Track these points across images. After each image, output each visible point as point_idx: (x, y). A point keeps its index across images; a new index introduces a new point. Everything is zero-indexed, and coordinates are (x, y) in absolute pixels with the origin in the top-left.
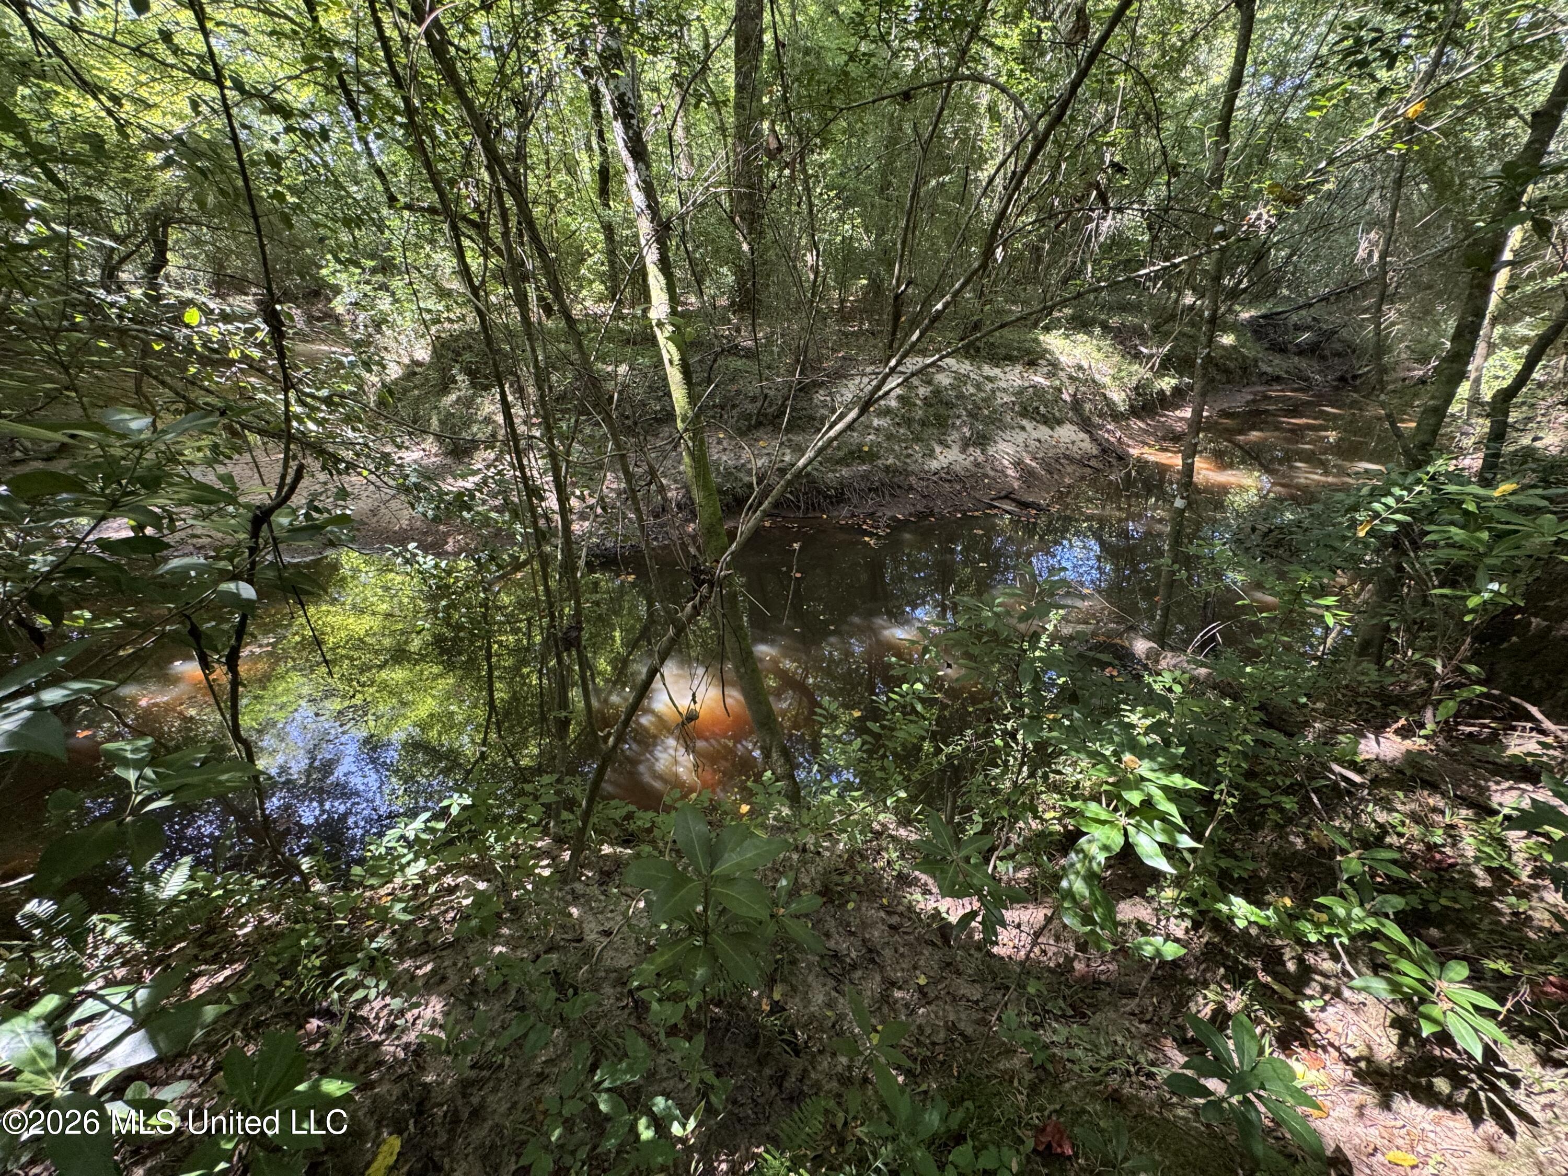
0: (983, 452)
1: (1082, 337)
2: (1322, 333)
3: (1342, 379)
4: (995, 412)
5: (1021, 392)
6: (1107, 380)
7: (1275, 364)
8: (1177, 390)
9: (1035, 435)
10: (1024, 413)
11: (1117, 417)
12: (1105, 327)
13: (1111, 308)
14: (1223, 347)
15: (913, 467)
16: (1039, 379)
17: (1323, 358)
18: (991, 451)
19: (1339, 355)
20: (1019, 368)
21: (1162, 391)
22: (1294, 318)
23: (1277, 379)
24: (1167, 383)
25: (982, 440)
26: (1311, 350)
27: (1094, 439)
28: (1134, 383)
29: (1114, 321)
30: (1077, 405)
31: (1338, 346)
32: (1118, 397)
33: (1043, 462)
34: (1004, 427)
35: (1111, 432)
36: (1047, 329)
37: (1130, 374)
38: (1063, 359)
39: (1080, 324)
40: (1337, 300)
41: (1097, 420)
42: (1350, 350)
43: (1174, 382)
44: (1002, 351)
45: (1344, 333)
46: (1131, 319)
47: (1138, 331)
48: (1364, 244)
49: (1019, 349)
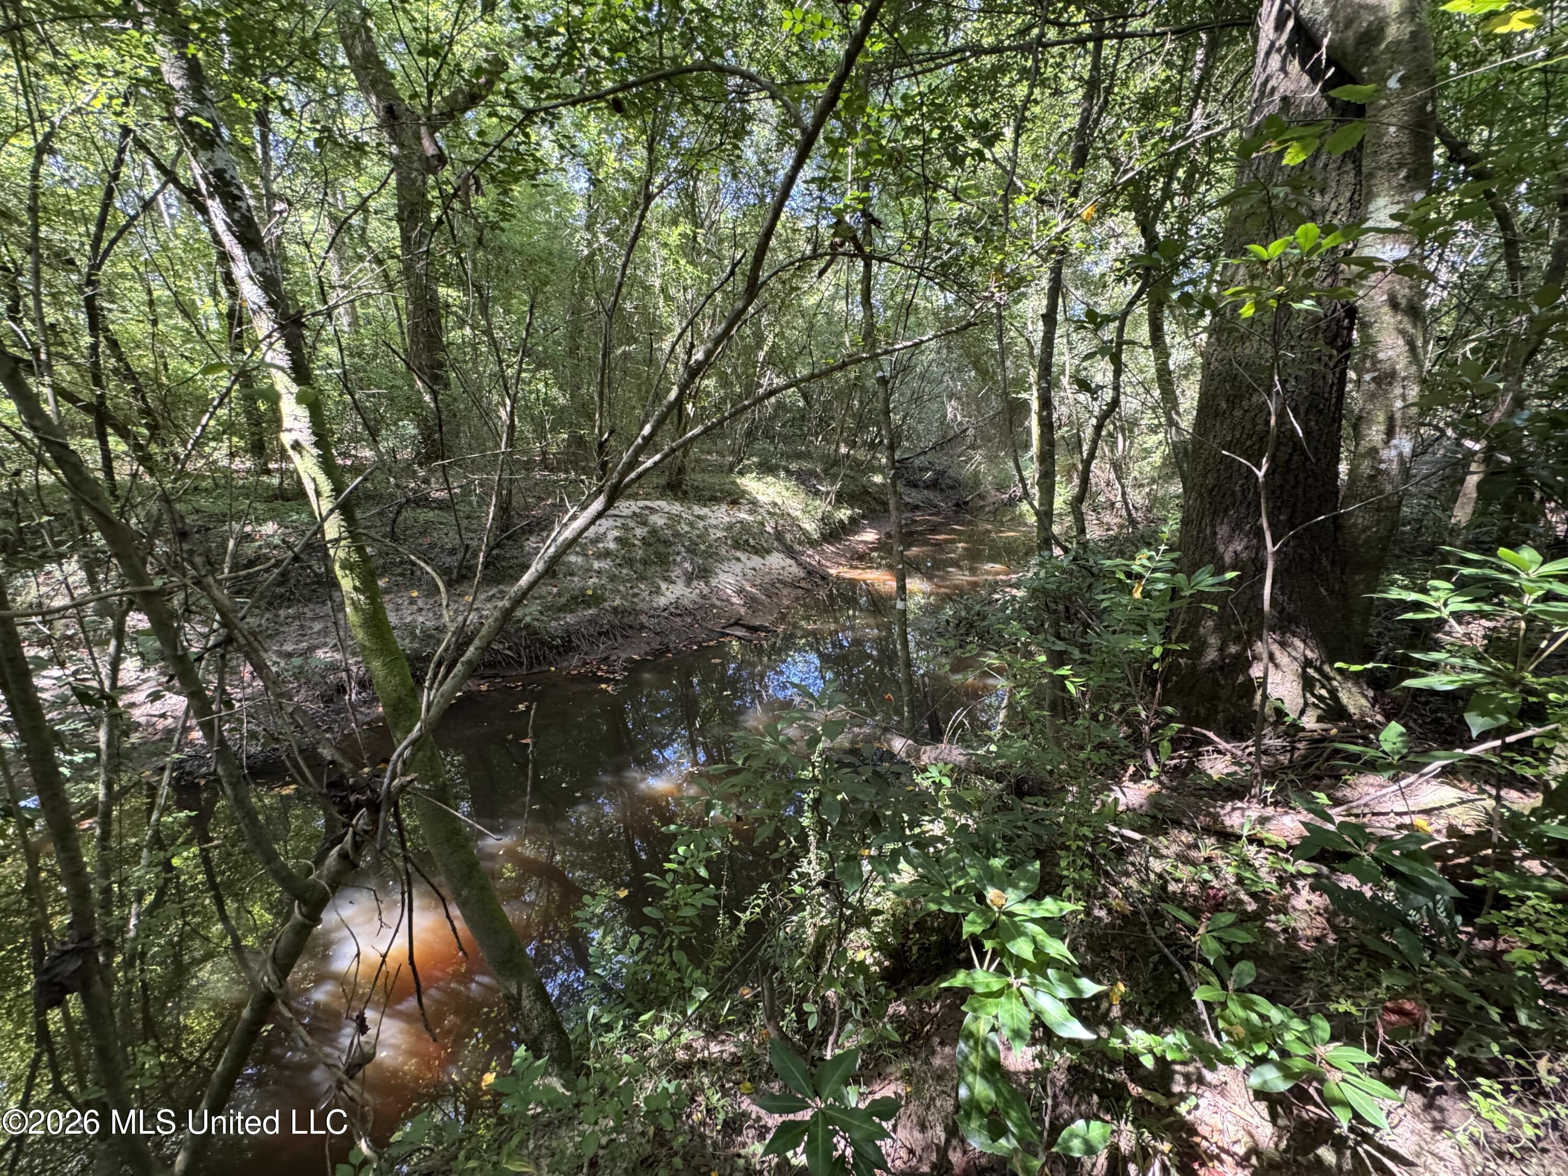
0: (706, 583)
1: (770, 479)
2: (937, 473)
3: (957, 505)
4: (710, 546)
5: (730, 527)
6: (798, 514)
7: (913, 497)
8: (852, 519)
9: (750, 564)
10: (737, 545)
11: (812, 543)
12: (787, 471)
13: (788, 457)
14: (876, 484)
15: (641, 606)
16: (743, 516)
17: (942, 490)
18: (714, 582)
19: (952, 488)
20: (724, 507)
21: (841, 521)
22: (917, 462)
23: (917, 507)
24: (844, 514)
25: (704, 573)
26: (933, 485)
27: (799, 564)
28: (820, 515)
29: (793, 466)
30: (779, 535)
31: (950, 482)
32: (811, 527)
33: (761, 587)
34: (722, 560)
35: (812, 557)
36: (741, 473)
37: (815, 508)
38: (760, 497)
39: (767, 468)
40: (942, 449)
41: (798, 548)
42: (956, 485)
43: (849, 512)
44: (707, 494)
45: (951, 472)
46: (806, 465)
47: (812, 473)
48: (950, 410)
49: (721, 491)
